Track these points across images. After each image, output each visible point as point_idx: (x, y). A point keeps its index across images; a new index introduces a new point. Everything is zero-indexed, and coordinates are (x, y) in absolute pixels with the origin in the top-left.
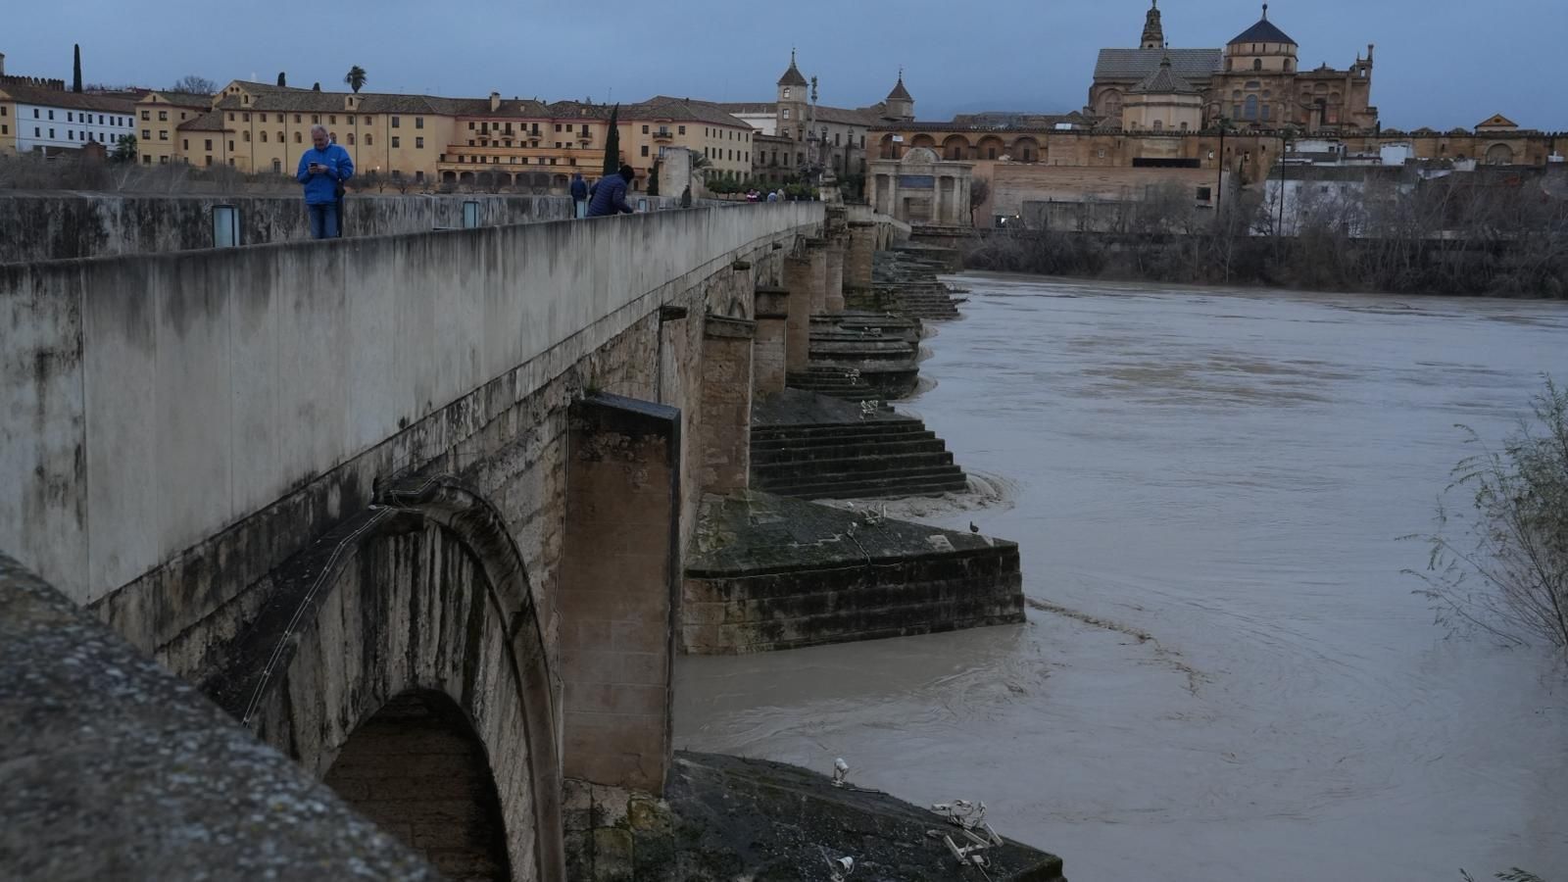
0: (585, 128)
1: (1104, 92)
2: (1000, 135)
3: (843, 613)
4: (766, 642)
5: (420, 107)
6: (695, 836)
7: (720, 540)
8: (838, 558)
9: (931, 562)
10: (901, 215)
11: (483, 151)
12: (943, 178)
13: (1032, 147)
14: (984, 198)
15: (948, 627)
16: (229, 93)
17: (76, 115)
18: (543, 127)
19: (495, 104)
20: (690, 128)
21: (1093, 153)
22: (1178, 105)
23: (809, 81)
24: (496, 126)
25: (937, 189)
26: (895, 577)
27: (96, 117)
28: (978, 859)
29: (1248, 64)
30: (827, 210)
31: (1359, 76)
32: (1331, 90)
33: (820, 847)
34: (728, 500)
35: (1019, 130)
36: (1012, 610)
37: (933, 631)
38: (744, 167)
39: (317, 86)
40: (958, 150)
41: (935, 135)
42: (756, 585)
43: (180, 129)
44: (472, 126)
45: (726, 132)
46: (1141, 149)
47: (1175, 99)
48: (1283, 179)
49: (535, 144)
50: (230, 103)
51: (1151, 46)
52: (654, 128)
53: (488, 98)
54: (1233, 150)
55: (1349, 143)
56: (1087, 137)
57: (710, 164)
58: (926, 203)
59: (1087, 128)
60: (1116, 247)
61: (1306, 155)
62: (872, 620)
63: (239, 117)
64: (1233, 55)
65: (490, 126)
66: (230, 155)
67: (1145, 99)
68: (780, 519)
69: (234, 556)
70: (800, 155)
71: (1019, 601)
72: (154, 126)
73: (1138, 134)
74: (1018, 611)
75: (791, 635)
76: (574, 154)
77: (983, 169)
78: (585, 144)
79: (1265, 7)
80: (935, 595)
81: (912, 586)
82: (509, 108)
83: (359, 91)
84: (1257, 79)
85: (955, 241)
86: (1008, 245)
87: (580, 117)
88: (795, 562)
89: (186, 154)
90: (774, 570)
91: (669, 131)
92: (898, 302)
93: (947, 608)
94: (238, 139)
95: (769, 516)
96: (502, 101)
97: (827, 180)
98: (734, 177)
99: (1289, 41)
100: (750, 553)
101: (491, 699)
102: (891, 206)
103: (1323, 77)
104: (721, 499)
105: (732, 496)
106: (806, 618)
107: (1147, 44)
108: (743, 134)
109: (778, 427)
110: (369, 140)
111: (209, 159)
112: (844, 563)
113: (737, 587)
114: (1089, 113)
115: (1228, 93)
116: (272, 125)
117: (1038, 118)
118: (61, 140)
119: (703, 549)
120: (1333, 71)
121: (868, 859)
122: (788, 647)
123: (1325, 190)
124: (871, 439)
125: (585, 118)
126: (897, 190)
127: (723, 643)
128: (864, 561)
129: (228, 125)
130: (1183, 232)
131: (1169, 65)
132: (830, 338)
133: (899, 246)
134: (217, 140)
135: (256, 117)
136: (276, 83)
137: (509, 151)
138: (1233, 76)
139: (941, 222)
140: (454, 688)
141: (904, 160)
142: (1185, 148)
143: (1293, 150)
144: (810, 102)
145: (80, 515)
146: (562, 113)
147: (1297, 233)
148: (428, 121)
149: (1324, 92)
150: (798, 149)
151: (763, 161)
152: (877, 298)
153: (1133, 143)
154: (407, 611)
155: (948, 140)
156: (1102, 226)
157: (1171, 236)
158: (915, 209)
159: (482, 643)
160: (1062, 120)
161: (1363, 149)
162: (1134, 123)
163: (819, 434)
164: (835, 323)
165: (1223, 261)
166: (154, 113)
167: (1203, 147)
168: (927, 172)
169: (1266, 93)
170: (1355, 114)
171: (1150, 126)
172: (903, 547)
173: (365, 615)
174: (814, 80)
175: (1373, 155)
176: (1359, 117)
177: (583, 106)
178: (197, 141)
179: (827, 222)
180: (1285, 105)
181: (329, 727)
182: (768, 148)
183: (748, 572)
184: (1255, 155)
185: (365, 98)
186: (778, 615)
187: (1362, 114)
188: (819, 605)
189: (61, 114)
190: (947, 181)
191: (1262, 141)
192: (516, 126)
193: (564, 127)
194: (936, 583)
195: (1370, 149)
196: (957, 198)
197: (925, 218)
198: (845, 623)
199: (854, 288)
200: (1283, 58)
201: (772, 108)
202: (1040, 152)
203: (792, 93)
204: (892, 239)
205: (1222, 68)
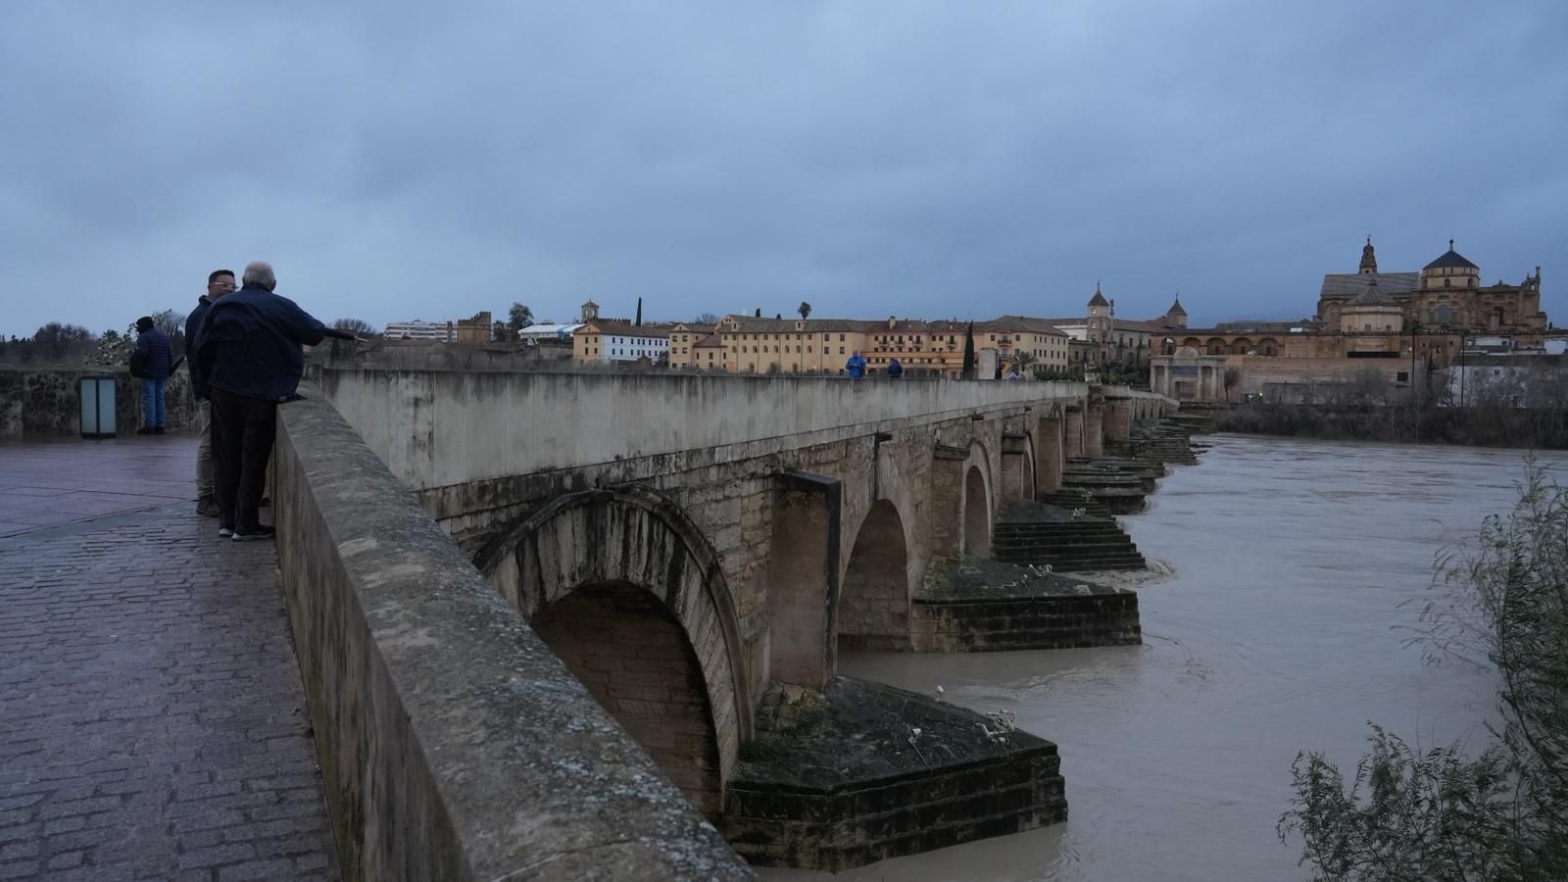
0: (952, 338)
1: (1328, 306)
2: (1249, 337)
3: (1015, 631)
4: (963, 646)
5: (843, 327)
6: (836, 713)
7: (938, 583)
8: (1012, 596)
9: (1074, 602)
10: (1174, 395)
11: (883, 355)
12: (1204, 368)
13: (1272, 345)
14: (1236, 381)
15: (1087, 645)
16: (725, 322)
17: (636, 340)
18: (924, 338)
19: (892, 324)
20: (1024, 337)
21: (1319, 349)
22: (1383, 313)
23: (1108, 302)
24: (892, 339)
25: (1200, 376)
26: (1051, 610)
27: (647, 341)
28: (1002, 739)
29: (1440, 282)
30: (1090, 387)
31: (1530, 289)
32: (1507, 300)
33: (908, 725)
34: (948, 560)
35: (1263, 333)
36: (1132, 635)
37: (1077, 646)
38: (1063, 362)
39: (779, 316)
40: (1217, 348)
41: (1201, 338)
42: (957, 610)
43: (695, 346)
44: (876, 339)
45: (1049, 338)
46: (1356, 345)
47: (1380, 309)
48: (1463, 365)
49: (918, 350)
50: (726, 331)
51: (1367, 272)
52: (999, 337)
53: (887, 320)
54: (1427, 345)
55: (1521, 339)
56: (1314, 338)
57: (1037, 360)
58: (1192, 385)
59: (1315, 331)
60: (1332, 416)
61: (1483, 348)
62: (1035, 637)
63: (730, 337)
64: (1427, 276)
65: (889, 338)
66: (724, 361)
67: (1358, 309)
68: (978, 571)
69: (505, 489)
70: (1104, 353)
71: (1137, 629)
72: (680, 345)
73: (1353, 335)
74: (1136, 636)
75: (980, 643)
76: (944, 355)
77: (1234, 361)
78: (951, 348)
79: (1452, 242)
80: (1078, 622)
81: (1063, 616)
82: (902, 326)
83: (807, 318)
84: (1447, 294)
85: (1212, 412)
86: (1251, 414)
87: (948, 331)
88: (984, 598)
89: (698, 361)
90: (970, 601)
91: (1009, 338)
92: (1147, 451)
93: (1086, 632)
94: (729, 351)
95: (973, 570)
96: (897, 322)
97: (1090, 368)
98: (1055, 369)
99: (1472, 266)
100: (956, 591)
101: (692, 607)
102: (1166, 387)
103: (1501, 290)
104: (944, 559)
105: (951, 558)
106: (990, 633)
107: (1364, 270)
108: (1062, 340)
109: (1014, 524)
110: (810, 349)
111: (711, 364)
112: (1016, 600)
113: (945, 611)
114: (1317, 320)
115: (1425, 304)
116: (750, 342)
117: (1276, 325)
118: (627, 356)
119: (927, 587)
120: (1508, 286)
121: (935, 734)
122: (978, 651)
123: (1497, 373)
124: (1078, 533)
125: (952, 331)
126: (1170, 377)
127: (935, 645)
128: (1029, 599)
129: (723, 343)
130: (1383, 404)
131: (1375, 285)
132: (1082, 473)
133: (1169, 416)
134: (717, 352)
135: (741, 337)
136: (754, 315)
137: (901, 354)
138: (1428, 291)
139: (1203, 399)
140: (661, 593)
141: (1176, 355)
142: (1390, 345)
143: (1474, 344)
144: (1110, 317)
145: (430, 456)
146: (936, 329)
147: (1473, 404)
148: (848, 336)
149: (1502, 302)
150: (1102, 350)
151: (1077, 358)
152: (1132, 448)
153: (1350, 341)
154: (621, 545)
155: (1210, 341)
156: (1321, 401)
157: (1372, 407)
158: (1184, 390)
159: (683, 579)
160: (1295, 325)
161: (1531, 343)
162: (1350, 327)
163: (1042, 528)
164: (1087, 463)
165: (1414, 426)
166: (680, 337)
167: (1403, 343)
168: (1193, 363)
169: (1455, 303)
170: (1528, 317)
171: (1362, 328)
172: (1057, 591)
173: (589, 537)
174: (1112, 302)
175: (1539, 347)
176: (1531, 320)
177: (951, 324)
178: (704, 353)
179: (1090, 396)
180: (1470, 312)
181: (563, 578)
182: (1081, 350)
183: (952, 602)
184: (1444, 348)
185: (808, 323)
186: (972, 630)
187: (1532, 317)
188: (1000, 625)
189: (626, 340)
190: (1206, 370)
191: (1450, 338)
192: (905, 338)
193: (938, 338)
194: (1079, 615)
195: (1537, 343)
196: (1214, 382)
197: (1191, 395)
198: (1016, 637)
199: (1116, 442)
200: (1468, 278)
201: (1084, 321)
202: (1278, 348)
203: (1098, 311)
204: (1164, 410)
205: (1419, 286)
